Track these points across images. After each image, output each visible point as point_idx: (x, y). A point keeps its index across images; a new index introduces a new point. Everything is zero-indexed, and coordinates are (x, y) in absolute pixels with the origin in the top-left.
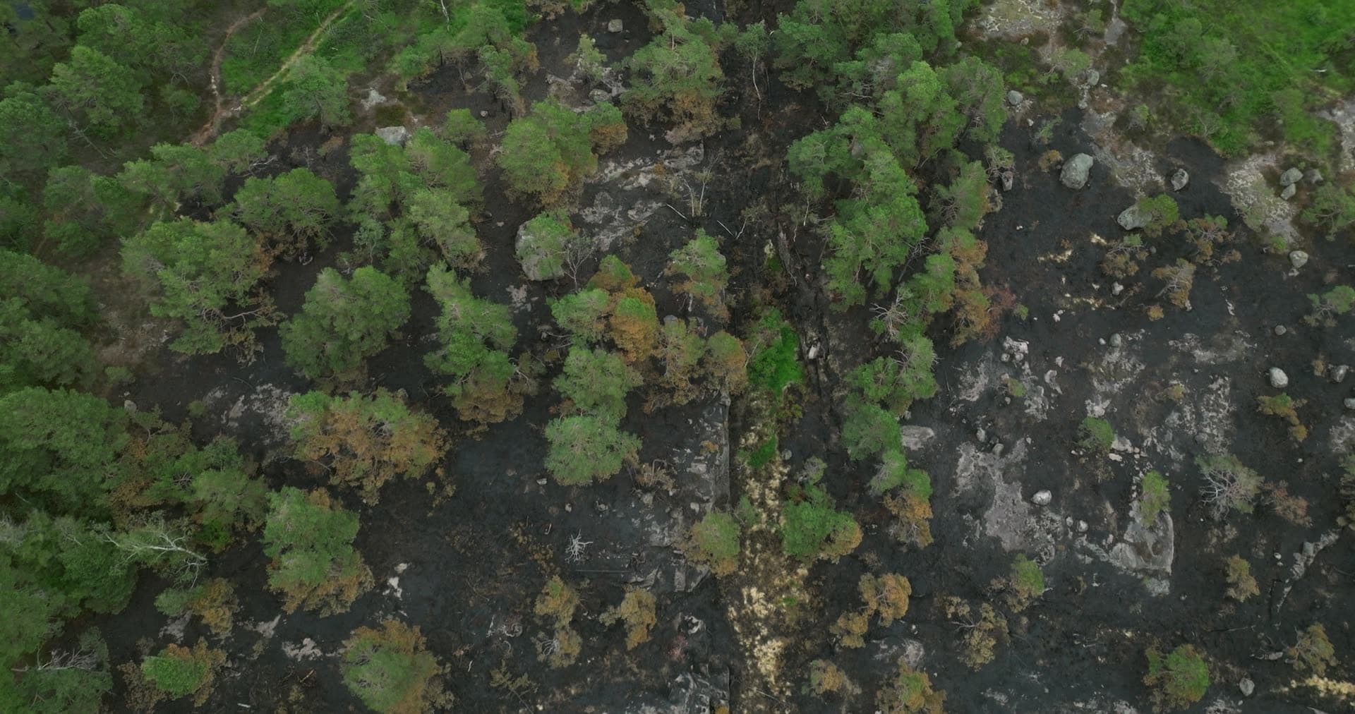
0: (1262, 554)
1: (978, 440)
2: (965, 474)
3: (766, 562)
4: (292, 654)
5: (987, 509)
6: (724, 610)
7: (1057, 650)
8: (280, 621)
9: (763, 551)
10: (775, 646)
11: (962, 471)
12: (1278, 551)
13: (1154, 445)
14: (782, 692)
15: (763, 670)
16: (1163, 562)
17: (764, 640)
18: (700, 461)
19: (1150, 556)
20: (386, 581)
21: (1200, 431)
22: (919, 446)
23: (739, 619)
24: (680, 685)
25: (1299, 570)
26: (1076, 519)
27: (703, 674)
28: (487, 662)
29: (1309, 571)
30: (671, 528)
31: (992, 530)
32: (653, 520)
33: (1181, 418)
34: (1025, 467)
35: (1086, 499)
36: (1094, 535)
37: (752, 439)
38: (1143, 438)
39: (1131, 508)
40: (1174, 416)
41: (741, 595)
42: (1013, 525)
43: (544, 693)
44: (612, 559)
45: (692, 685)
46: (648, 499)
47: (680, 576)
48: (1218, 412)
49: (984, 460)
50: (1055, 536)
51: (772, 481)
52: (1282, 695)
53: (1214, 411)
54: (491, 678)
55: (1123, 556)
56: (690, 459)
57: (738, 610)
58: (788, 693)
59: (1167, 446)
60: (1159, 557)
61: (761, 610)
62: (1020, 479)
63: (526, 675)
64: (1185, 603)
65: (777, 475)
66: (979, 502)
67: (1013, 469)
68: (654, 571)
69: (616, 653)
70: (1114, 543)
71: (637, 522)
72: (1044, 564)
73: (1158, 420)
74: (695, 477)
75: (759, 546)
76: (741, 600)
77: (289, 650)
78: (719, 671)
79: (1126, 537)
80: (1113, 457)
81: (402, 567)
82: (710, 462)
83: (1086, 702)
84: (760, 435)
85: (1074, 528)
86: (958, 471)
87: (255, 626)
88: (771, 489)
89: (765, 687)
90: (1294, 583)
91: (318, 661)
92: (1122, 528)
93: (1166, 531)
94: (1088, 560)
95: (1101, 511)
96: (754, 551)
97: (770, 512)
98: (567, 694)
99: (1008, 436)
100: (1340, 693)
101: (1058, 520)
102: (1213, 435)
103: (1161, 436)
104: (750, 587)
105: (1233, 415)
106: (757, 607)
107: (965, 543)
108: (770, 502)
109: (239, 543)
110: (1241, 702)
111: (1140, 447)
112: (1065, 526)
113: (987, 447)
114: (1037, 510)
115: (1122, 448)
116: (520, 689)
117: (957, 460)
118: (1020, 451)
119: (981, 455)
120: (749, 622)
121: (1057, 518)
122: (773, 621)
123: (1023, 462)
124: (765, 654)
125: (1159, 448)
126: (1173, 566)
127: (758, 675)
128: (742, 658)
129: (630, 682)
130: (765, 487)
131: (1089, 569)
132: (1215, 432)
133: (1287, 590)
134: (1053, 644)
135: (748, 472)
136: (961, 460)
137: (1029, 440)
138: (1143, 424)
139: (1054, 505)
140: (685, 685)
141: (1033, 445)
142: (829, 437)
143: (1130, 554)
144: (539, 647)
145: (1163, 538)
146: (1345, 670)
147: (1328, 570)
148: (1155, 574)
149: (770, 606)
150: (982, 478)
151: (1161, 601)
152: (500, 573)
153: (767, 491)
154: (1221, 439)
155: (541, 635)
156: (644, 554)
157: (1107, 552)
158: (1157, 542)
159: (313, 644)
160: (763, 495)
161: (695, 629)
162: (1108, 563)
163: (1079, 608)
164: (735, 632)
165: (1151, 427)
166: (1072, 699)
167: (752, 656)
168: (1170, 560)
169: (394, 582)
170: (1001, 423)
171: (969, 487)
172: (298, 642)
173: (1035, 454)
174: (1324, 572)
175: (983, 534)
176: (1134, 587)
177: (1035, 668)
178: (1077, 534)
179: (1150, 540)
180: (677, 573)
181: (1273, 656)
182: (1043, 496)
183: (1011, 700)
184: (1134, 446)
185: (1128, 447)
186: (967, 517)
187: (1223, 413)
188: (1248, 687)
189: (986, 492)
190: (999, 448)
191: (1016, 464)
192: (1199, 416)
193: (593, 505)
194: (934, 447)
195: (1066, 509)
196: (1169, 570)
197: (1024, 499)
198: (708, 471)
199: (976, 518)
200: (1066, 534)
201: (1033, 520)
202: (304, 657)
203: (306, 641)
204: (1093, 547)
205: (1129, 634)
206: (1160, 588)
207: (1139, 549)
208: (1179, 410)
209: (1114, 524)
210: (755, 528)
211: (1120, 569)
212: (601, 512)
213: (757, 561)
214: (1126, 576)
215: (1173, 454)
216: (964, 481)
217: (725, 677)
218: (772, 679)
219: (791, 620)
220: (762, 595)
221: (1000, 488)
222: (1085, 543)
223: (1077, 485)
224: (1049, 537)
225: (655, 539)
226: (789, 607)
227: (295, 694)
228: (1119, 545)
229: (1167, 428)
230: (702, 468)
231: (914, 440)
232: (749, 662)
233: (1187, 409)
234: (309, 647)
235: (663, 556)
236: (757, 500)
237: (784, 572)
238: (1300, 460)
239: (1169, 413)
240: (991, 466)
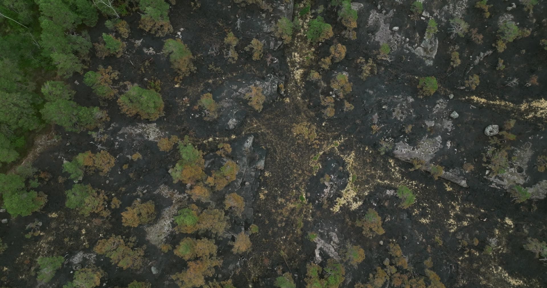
0: (466, 55)
1: (377, 8)
2: (372, 20)
3: (301, 45)
4: (146, 52)
5: (377, 32)
6: (286, 58)
7: (392, 80)
8: (143, 41)
9: (301, 42)
10: (301, 71)
11: (371, 19)
12: (471, 55)
13: (437, 16)
14: (301, 85)
15: (296, 78)
16: (432, 54)
17: (297, 69)
18: (282, 6)
19: (428, 52)
20: (177, 33)
21: (454, 13)
22: (357, 10)
23: (290, 62)
24: (269, 77)
25: (477, 61)
26: (406, 38)
27: (276, 75)
28: (208, 62)
29: (480, 63)
30: (271, 26)
31: (377, 39)
32: (265, 23)
33: (448, 8)
34: (392, 19)
35: (410, 31)
36: (411, 43)
37: (302, 6)
38: (434, 13)
39: (425, 36)
40: (446, 7)
41: (292, 54)
42: (384, 37)
43: (225, 74)
44: (250, 34)
45: (272, 77)
46: (264, 15)
47: (272, 44)
48: (462, 7)
49: (378, 16)
50: (398, 42)
51: (307, 20)
52: (462, 101)
53: (460, 7)
54: (209, 67)
55: (419, 51)
56: (279, 4)
57: (290, 59)
58: (303, 86)
59: (442, 17)
60: (431, 53)
61: (298, 60)
62: (389, 23)
63: (220, 67)
64: (437, 69)
65: (309, 18)
66: (374, 30)
67: (388, 19)
68: (264, 40)
69: (249, 65)
70: (417, 47)
71: (259, 23)
72: (393, 52)
73: (440, 8)
74: (280, 11)
75: (299, 40)
76: (292, 56)
77: (145, 50)
78: (282, 76)
79: (421, 45)
80: (422, 18)
81: (182, 29)
82: (286, 7)
83: (398, 95)
84: (305, 5)
85: (405, 40)
86: (369, 19)
87: (135, 41)
88: (306, 22)
89: (296, 83)
90: (474, 66)
91: (154, 55)
92: (421, 42)
93: (435, 45)
94: (408, 52)
95: (415, 35)
96: (298, 41)
97: (305, 30)
98: (232, 75)
99: (388, 9)
100: (481, 102)
101: (400, 37)
102: (458, 15)
103: (440, 13)
104: (295, 52)
105: (467, 9)
106: (296, 59)
107: (368, 43)
108: (305, 27)
109: (130, 14)
110: (448, 101)
111: (432, 16)
112: (402, 40)
113: (380, 11)
114: (393, 33)
115: (426, 15)
116: (217, 71)
117: (369, 15)
118: (391, 13)
119: (378, 14)
120: (293, 63)
121: (399, 36)
122: (301, 64)
123: (392, 17)
124: (297, 73)
125: (439, 17)
126: (435, 56)
127: (294, 79)
128: (290, 73)
129: (253, 74)
130: (304, 21)
131: (407, 55)
132: (459, 14)
133: (471, 68)
134: (391, 78)
135: (299, 16)
136: (371, 15)
137: (395, 10)
138: (435, 8)
139: (399, 31)
140: (271, 77)
141: (396, 12)
142: (328, 6)
143: (422, 51)
144: (225, 53)
145: (434, 47)
146: (485, 95)
147: (486, 64)
148: (429, 58)
149: (301, 59)
150: (377, 21)
151: (429, 67)
152: (214, 34)
153: (305, 23)
154: (461, 16)
155: (226, 50)
156: (261, 34)
157: (414, 49)
158: (432, 48)
159: (153, 49)
160: (303, 24)
161: (275, 61)
162: (414, 53)
163: (402, 67)
164: (289, 66)
165: (437, 10)
166: (394, 94)
167: (293, 73)
168: (435, 54)
169: (179, 33)
170: (386, 4)
171: (372, 24)
172: (148, 48)
173: (396, 15)
174: (485, 64)
175: (374, 40)
176: (421, 62)
177: (384, 84)
178: (405, 42)
179: (429, 47)
180: (271, 43)
181: (462, 88)
182: (396, 28)
183: (374, 93)
184: (430, 15)
185: (428, 15)
186: (370, 34)
187: (464, 8)
188: (452, 96)
189: (377, 26)
190: (384, 12)
191: (389, 18)
192: (455, 8)
193: (246, 16)
194: (363, 10)
195: (403, 34)
196: (434, 57)
197: (390, 29)
198: (285, 10)
199: (373, 35)
200: (402, 42)
201: (391, 36)
202: (150, 53)
203: (151, 48)
204: (410, 47)
205: (417, 78)
206: (430, 63)
207: (425, 49)
208: (449, 5)
209: (418, 40)
210: (299, 34)
211: (417, 56)
212: (248, 19)
213: (298, 45)
214: (419, 58)
215: (443, 19)
216: (371, 22)
217: (284, 78)
218: (299, 81)
219: (307, 63)
220: (298, 55)
221: (382, 25)
222: (407, 46)
223: (408, 26)
224: (396, 42)
225: (265, 30)
226: (307, 60)
227: (147, 63)
228: (419, 48)
229: (443, 11)
230: (283, 8)
231: (356, 7)
232: (292, 75)
233: (451, 5)
234: (151, 50)
235: (267, 36)
236: (300, 25)
237: (307, 49)
238: (486, 26)
239: (444, 6)
240: (381, 18)
